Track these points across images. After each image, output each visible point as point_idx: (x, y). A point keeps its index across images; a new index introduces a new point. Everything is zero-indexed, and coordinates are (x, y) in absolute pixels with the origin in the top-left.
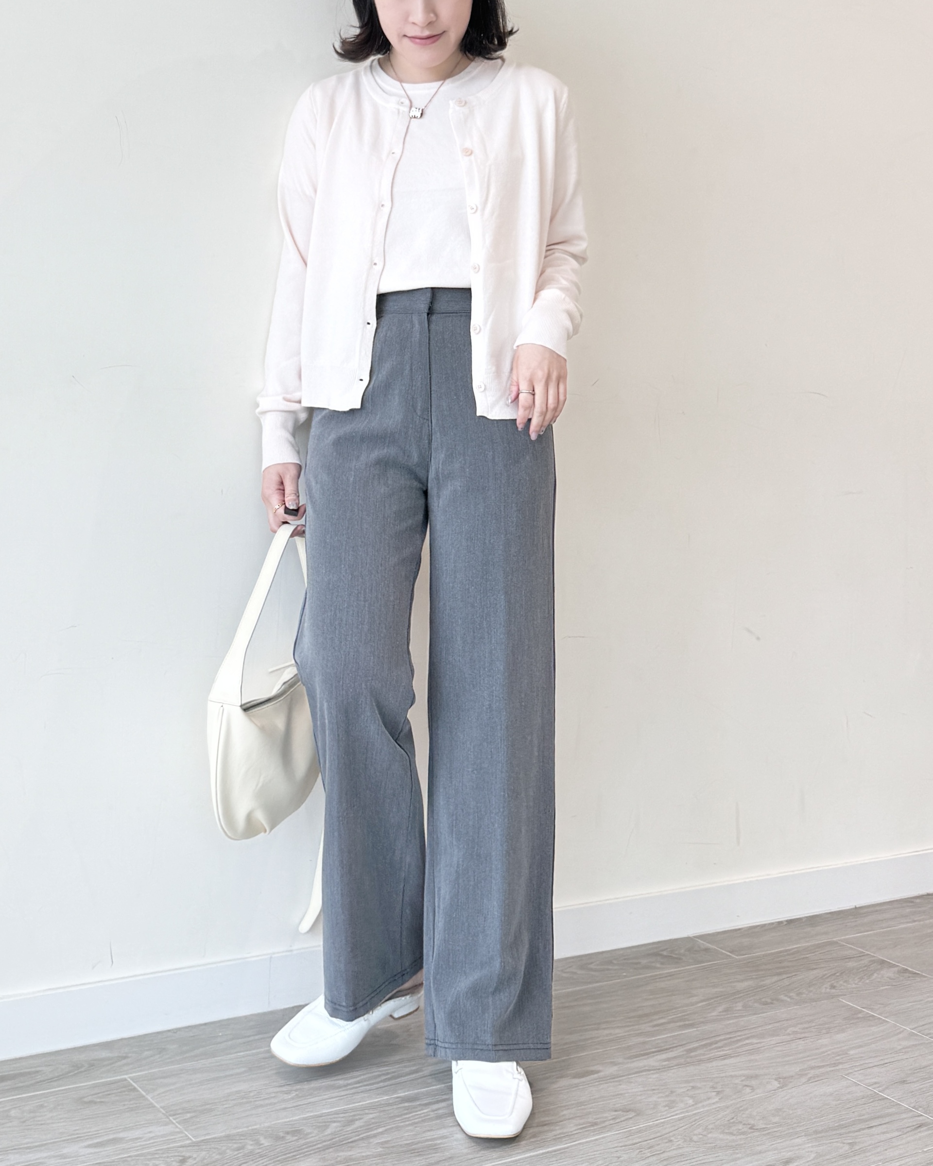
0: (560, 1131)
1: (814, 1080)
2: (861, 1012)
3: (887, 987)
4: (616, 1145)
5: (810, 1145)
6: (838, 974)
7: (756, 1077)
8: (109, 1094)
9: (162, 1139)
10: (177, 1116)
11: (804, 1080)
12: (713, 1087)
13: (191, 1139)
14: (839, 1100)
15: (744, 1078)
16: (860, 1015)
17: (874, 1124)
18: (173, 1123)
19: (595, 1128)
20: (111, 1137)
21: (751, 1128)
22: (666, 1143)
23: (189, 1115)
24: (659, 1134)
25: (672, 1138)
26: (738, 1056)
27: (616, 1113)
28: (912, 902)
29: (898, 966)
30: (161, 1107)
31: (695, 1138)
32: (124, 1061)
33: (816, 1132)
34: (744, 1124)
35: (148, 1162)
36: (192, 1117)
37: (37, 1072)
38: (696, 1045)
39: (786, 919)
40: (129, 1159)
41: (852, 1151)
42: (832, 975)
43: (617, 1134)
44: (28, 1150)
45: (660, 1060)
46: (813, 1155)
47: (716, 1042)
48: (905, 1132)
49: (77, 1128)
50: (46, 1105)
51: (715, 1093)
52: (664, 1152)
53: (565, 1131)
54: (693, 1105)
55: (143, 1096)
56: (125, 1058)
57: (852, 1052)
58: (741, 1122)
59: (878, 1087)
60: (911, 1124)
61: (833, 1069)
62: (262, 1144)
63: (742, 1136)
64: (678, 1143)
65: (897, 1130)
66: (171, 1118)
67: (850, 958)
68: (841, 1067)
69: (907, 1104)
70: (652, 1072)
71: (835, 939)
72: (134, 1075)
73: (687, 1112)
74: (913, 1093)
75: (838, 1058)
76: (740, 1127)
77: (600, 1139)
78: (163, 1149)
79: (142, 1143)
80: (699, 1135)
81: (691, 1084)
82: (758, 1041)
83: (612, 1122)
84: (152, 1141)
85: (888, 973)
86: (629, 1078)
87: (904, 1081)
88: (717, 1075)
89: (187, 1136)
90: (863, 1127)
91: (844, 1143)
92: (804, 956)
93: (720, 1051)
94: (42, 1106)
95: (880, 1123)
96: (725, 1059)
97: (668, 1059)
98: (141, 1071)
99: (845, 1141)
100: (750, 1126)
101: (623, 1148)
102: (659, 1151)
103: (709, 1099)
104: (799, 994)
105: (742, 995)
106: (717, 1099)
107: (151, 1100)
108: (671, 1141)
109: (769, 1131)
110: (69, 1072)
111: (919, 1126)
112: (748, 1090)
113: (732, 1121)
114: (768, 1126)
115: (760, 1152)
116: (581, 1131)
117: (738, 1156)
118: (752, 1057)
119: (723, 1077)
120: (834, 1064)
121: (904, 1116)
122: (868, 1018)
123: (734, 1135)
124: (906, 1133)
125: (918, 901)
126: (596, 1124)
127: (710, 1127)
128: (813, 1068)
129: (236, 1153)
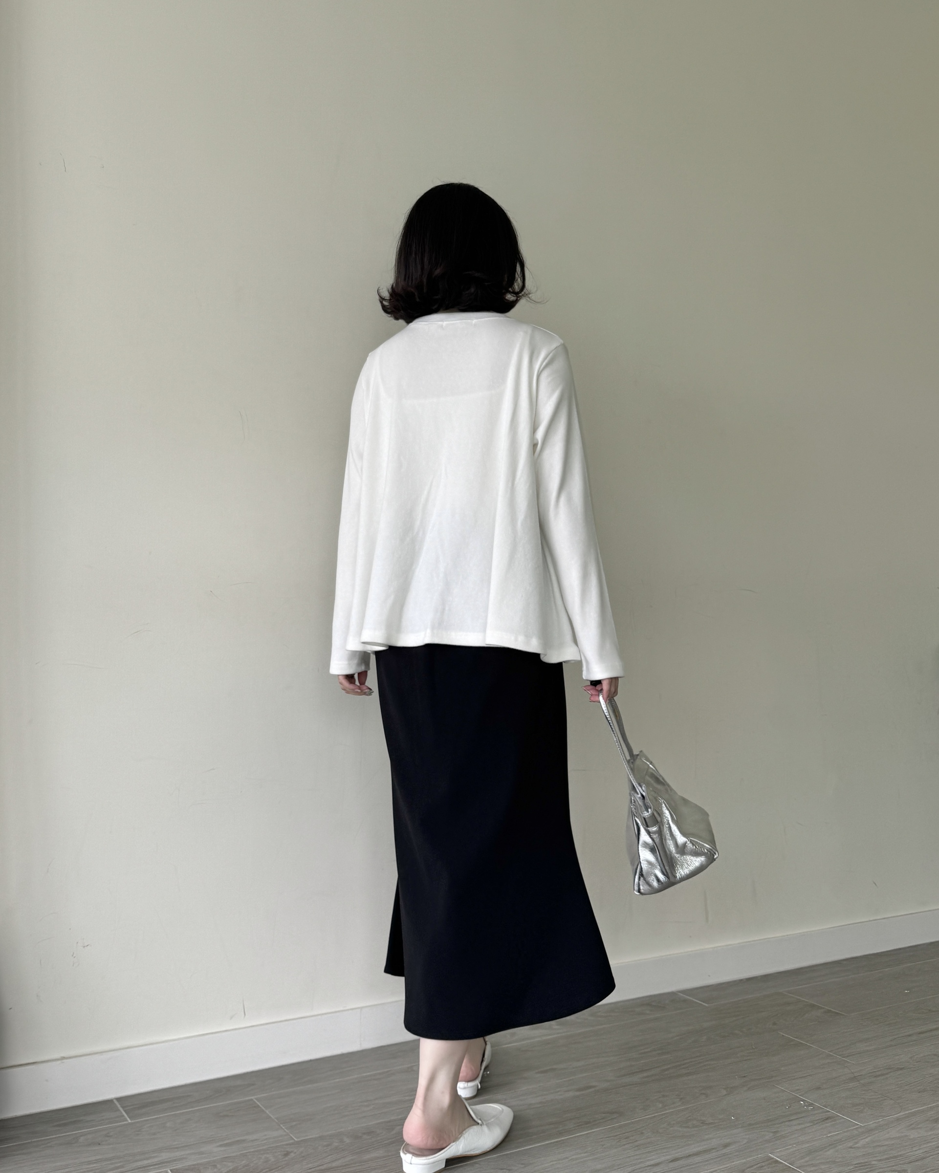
2: (794, 1040)
3: (814, 1023)
4: (603, 1137)
6: (780, 1015)
9: (272, 1140)
10: (287, 1124)
13: (293, 1139)
14: (768, 1102)
16: (793, 1043)
17: (793, 1118)
18: (283, 1129)
19: (589, 1125)
20: (238, 1139)
21: (702, 1123)
22: (640, 1134)
23: (295, 1123)
24: (634, 1129)
25: (643, 1131)
26: (700, 1073)
27: (606, 1115)
29: (824, 1008)
30: (276, 1118)
31: (661, 1131)
33: (750, 1125)
36: (297, 1124)
41: (776, 1137)
42: (777, 1015)
43: (604, 1129)
44: (176, 1150)
45: (642, 1078)
46: (745, 1141)
47: (685, 1064)
48: (815, 1124)
50: (192, 1119)
51: (678, 1100)
52: (637, 1141)
53: (566, 1128)
54: (662, 1108)
55: (263, 1111)
56: (253, 1085)
57: (782, 1069)
58: (696, 1119)
59: (800, 1092)
60: (820, 1118)
61: (767, 1080)
62: (345, 1142)
64: (648, 1135)
65: (809, 1122)
66: (281, 1125)
67: (789, 1004)
68: (773, 1079)
69: (820, 1104)
70: (635, 1086)
71: (780, 991)
72: (259, 1096)
73: (658, 1113)
74: (825, 1096)
75: (771, 1072)
76: (695, 1122)
77: (591, 1133)
78: (272, 1147)
79: (259, 1143)
80: (664, 1128)
83: (601, 1121)
84: (265, 1141)
85: (816, 1014)
87: (819, 1088)
88: (683, 1087)
90: (786, 1120)
93: (687, 1070)
95: (798, 1117)
96: (690, 1075)
97: (648, 1077)
98: (262, 1094)
102: (633, 1140)
103: (675, 1103)
107: (269, 1113)
108: (642, 1133)
109: (716, 1125)
110: (211, 1096)
111: (827, 1119)
113: (689, 1118)
114: (716, 1121)
115: (707, 1140)
117: (689, 1142)
119: (686, 1088)
120: (768, 1077)
121: (817, 1112)
122: (798, 1045)
127: (673, 1123)
128: (752, 1081)
129: (325, 1148)
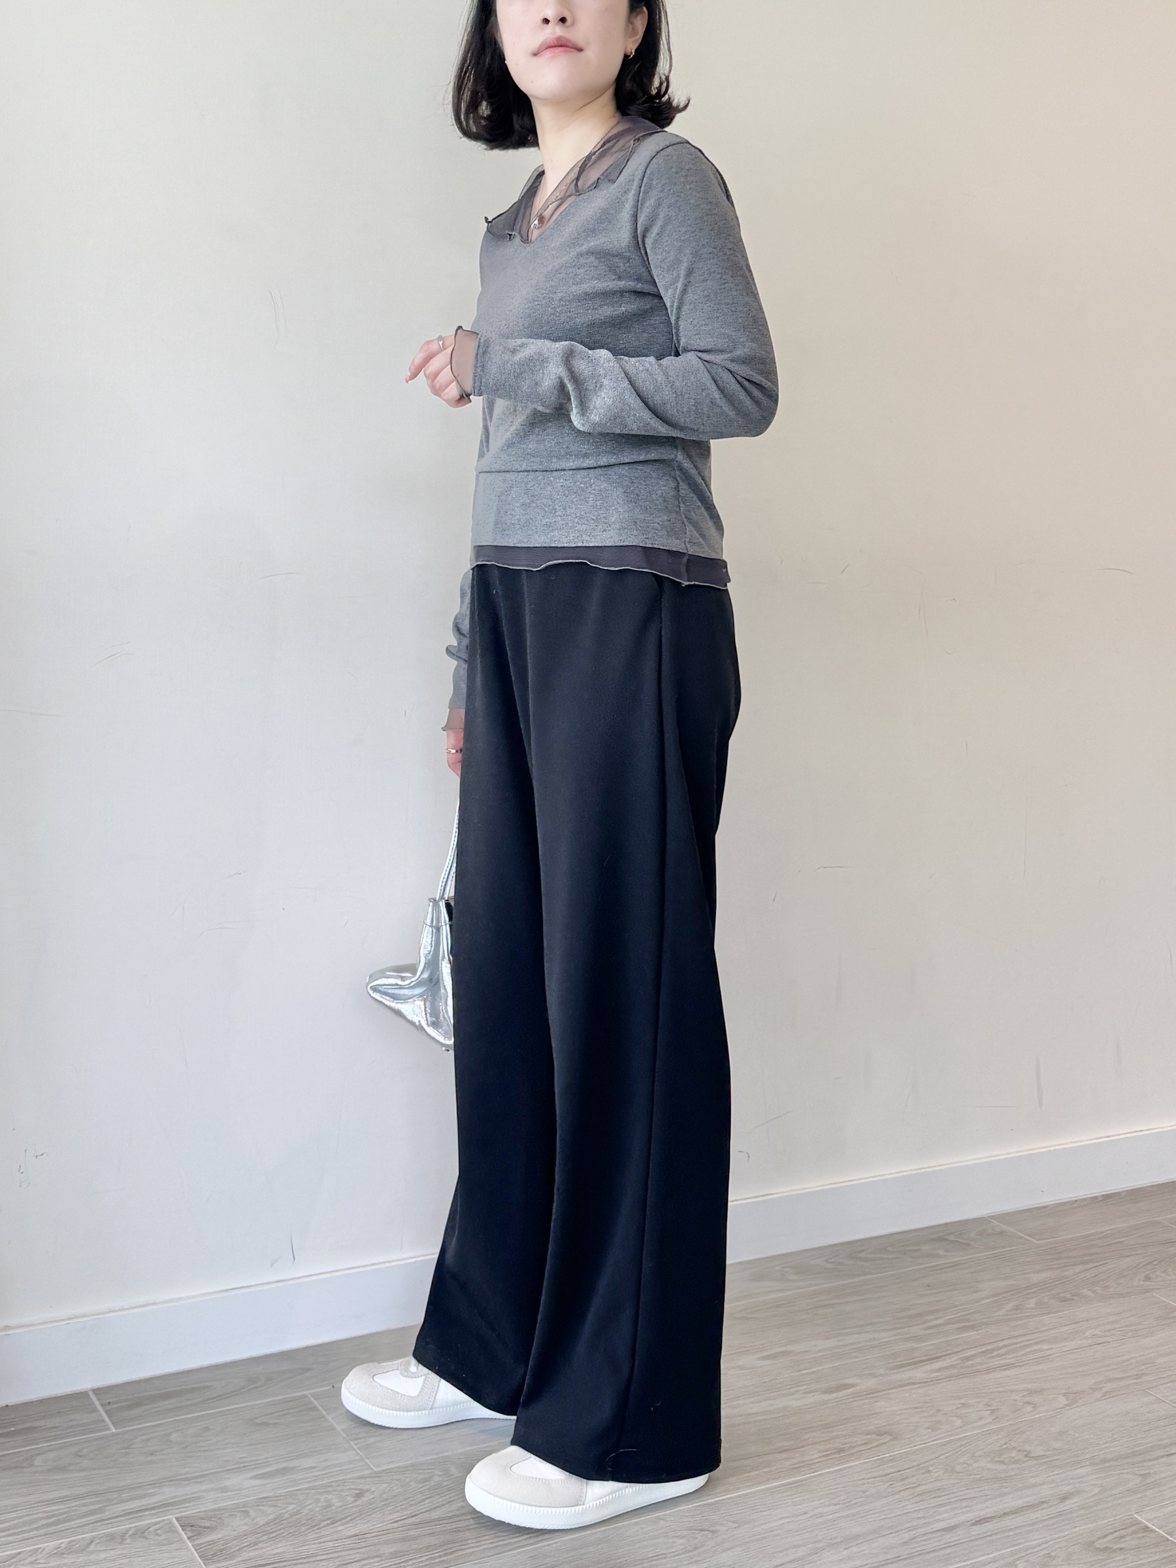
1: (1109, 1395)
5: (1096, 1476)
7: (1040, 1391)
8: (284, 1415)
11: (1098, 1396)
12: (988, 1405)
13: (371, 1469)
15: (1026, 1393)
21: (1026, 1456)
22: (924, 1474)
27: (869, 1436)
32: (308, 1374)
33: (1104, 1461)
34: (1019, 1451)
35: (319, 1497)
38: (974, 1352)
40: (299, 1492)
41: (1144, 1485)
43: (867, 1462)
44: (187, 1482)
45: (927, 1372)
46: (1097, 1490)
47: (999, 1348)
49: (244, 1455)
50: (211, 1427)
52: (920, 1484)
53: (805, 1458)
55: (324, 1417)
56: (308, 1369)
63: (1016, 1466)
70: (917, 1386)
77: (845, 1468)
78: (337, 1481)
81: (963, 1401)
83: (862, 1447)
86: (890, 1393)
88: (994, 1390)
89: (367, 1464)
91: (1137, 1475)
92: (1118, 1240)
93: (1001, 1360)
94: (209, 1429)
96: (1005, 1370)
97: (938, 1371)
99: (1138, 1472)
100: (1025, 1453)
101: (873, 1479)
104: (1106, 1288)
105: (1036, 1289)
106: (990, 1420)
110: (245, 1387)
112: (1029, 1408)
114: (1047, 1453)
115: (1033, 1485)
118: (1039, 1367)
119: (1001, 1392)
123: (1006, 1464)
126: (841, 1450)
129: (421, 1485)
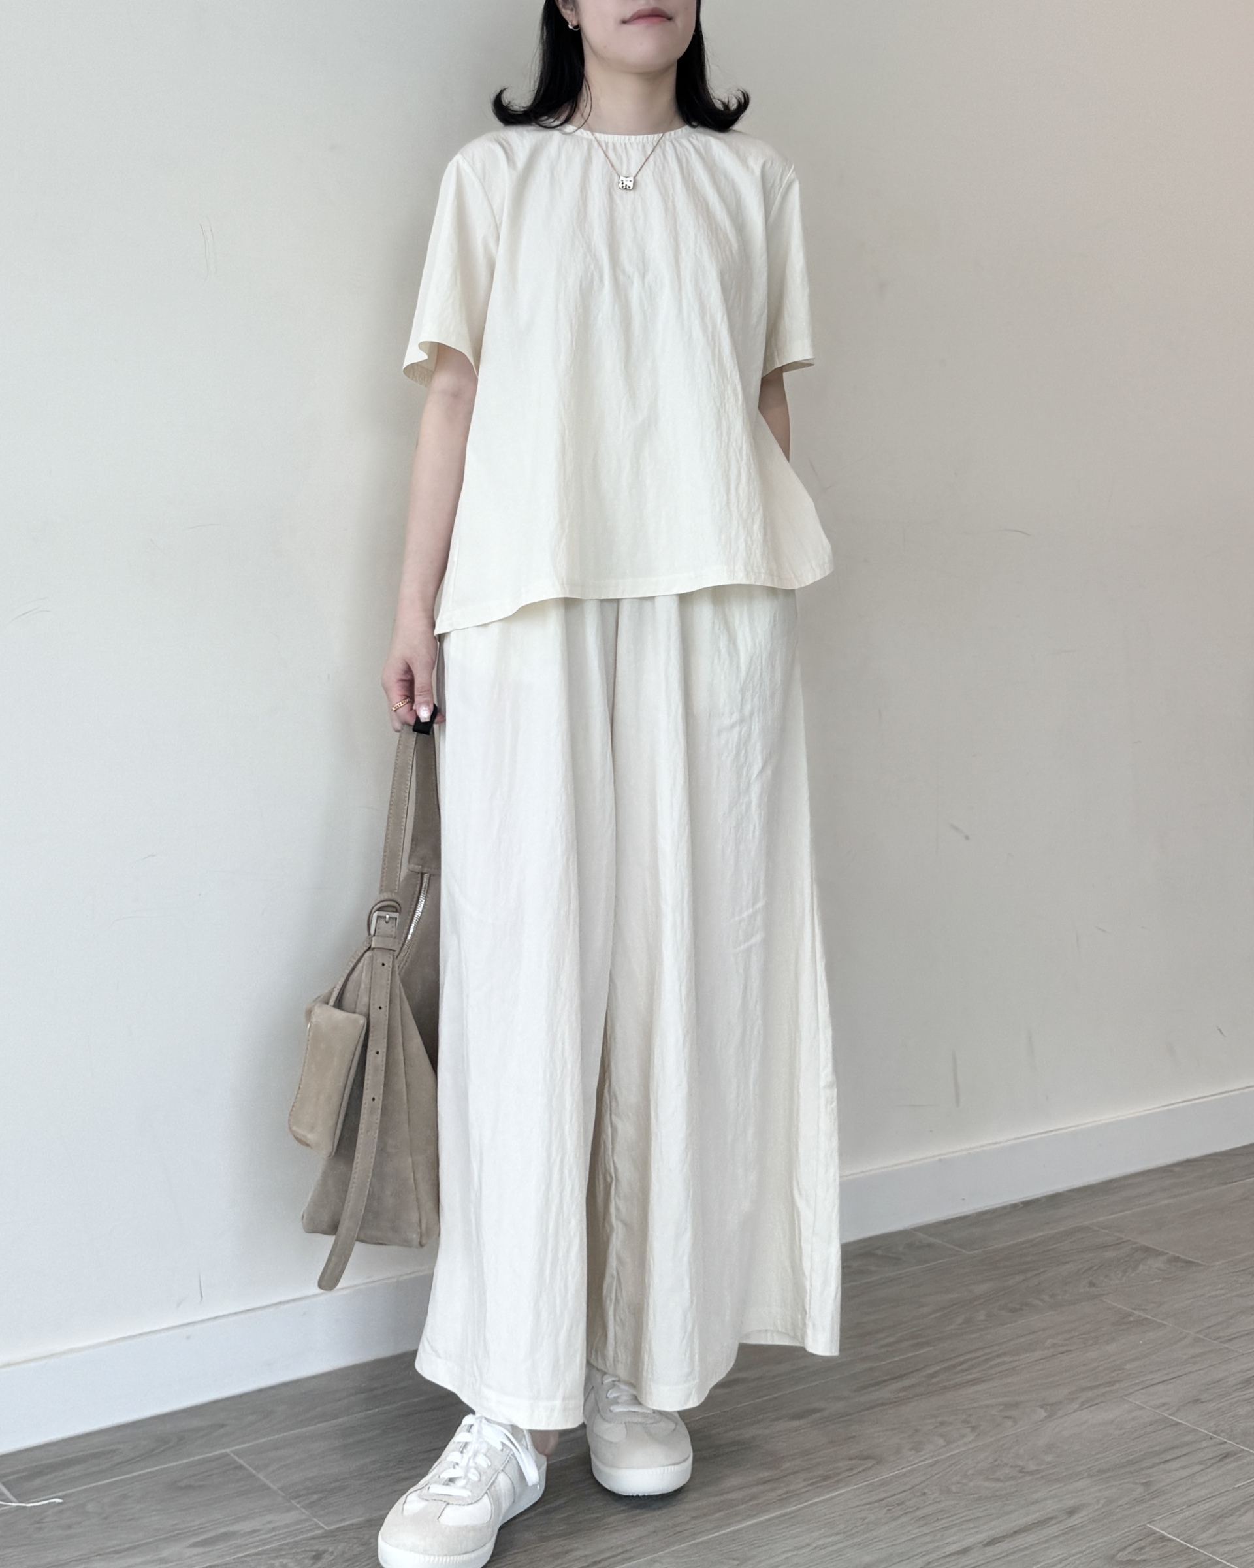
0: (785, 1490)
1: (1088, 1405)
2: (1130, 1315)
3: (1157, 1281)
4: (858, 1503)
5: (1097, 1488)
6: (1095, 1268)
7: (1016, 1405)
8: (209, 1476)
9: (284, 1531)
10: (301, 1499)
11: (1076, 1406)
12: (965, 1422)
13: (322, 1528)
14: (1121, 1429)
15: (1001, 1407)
16: (1131, 1319)
17: (1169, 1458)
18: (297, 1508)
19: (828, 1482)
20: (223, 1530)
21: (1020, 1472)
22: (920, 1496)
23: (315, 1497)
24: (908, 1487)
25: (926, 1491)
26: (990, 1380)
27: (850, 1462)
28: (1172, 1171)
29: (1166, 1254)
30: (281, 1489)
31: (954, 1488)
32: (222, 1431)
34: (1012, 1467)
35: (272, 1562)
36: (320, 1499)
37: (113, 1451)
38: (937, 1368)
39: (1021, 1200)
40: (248, 1559)
41: (1148, 1494)
42: (1091, 1268)
43: (857, 1488)
45: (893, 1392)
47: (961, 1364)
48: (1209, 1465)
49: (175, 1522)
50: (130, 1494)
51: (967, 1429)
53: (792, 1488)
54: (945, 1446)
56: (223, 1426)
57: (1128, 1367)
58: (1006, 1464)
59: (1168, 1409)
60: (1215, 1454)
61: (1108, 1389)
63: (1012, 1482)
64: (933, 1497)
65: (1199, 1462)
66: (293, 1502)
67: (1105, 1247)
68: (1117, 1386)
69: (1205, 1429)
70: (886, 1407)
71: (1087, 1223)
72: (238, 1447)
73: (939, 1455)
74: (1210, 1415)
75: (1113, 1374)
76: (1007, 1470)
77: (836, 1496)
79: (263, 1537)
80: (959, 1483)
81: (939, 1419)
82: (1011, 1359)
84: (273, 1534)
85: (1157, 1264)
86: (860, 1416)
87: (1198, 1400)
89: (317, 1524)
90: (1158, 1461)
91: (1136, 1484)
92: (1051, 1247)
93: (967, 1375)
94: (125, 1497)
95: (1175, 1456)
96: (974, 1385)
97: (904, 1389)
98: (244, 1442)
99: (1138, 1481)
100: (1018, 1469)
101: (868, 1506)
102: (912, 1507)
103: (963, 1436)
104: (1052, 1296)
105: (982, 1301)
106: (971, 1438)
107: (264, 1480)
108: (924, 1494)
109: (1044, 1473)
110: (153, 1450)
111: (1225, 1457)
112: (1010, 1423)
113: (996, 1463)
116: (810, 1488)
117: (1012, 1507)
118: (1009, 1380)
119: (976, 1408)
120: (1110, 1382)
121: (1204, 1444)
122: (1141, 1322)
123: (1002, 1481)
124: (1210, 1467)
125: (1177, 1169)
126: (826, 1478)
127: (970, 1472)
128: (1084, 1389)
